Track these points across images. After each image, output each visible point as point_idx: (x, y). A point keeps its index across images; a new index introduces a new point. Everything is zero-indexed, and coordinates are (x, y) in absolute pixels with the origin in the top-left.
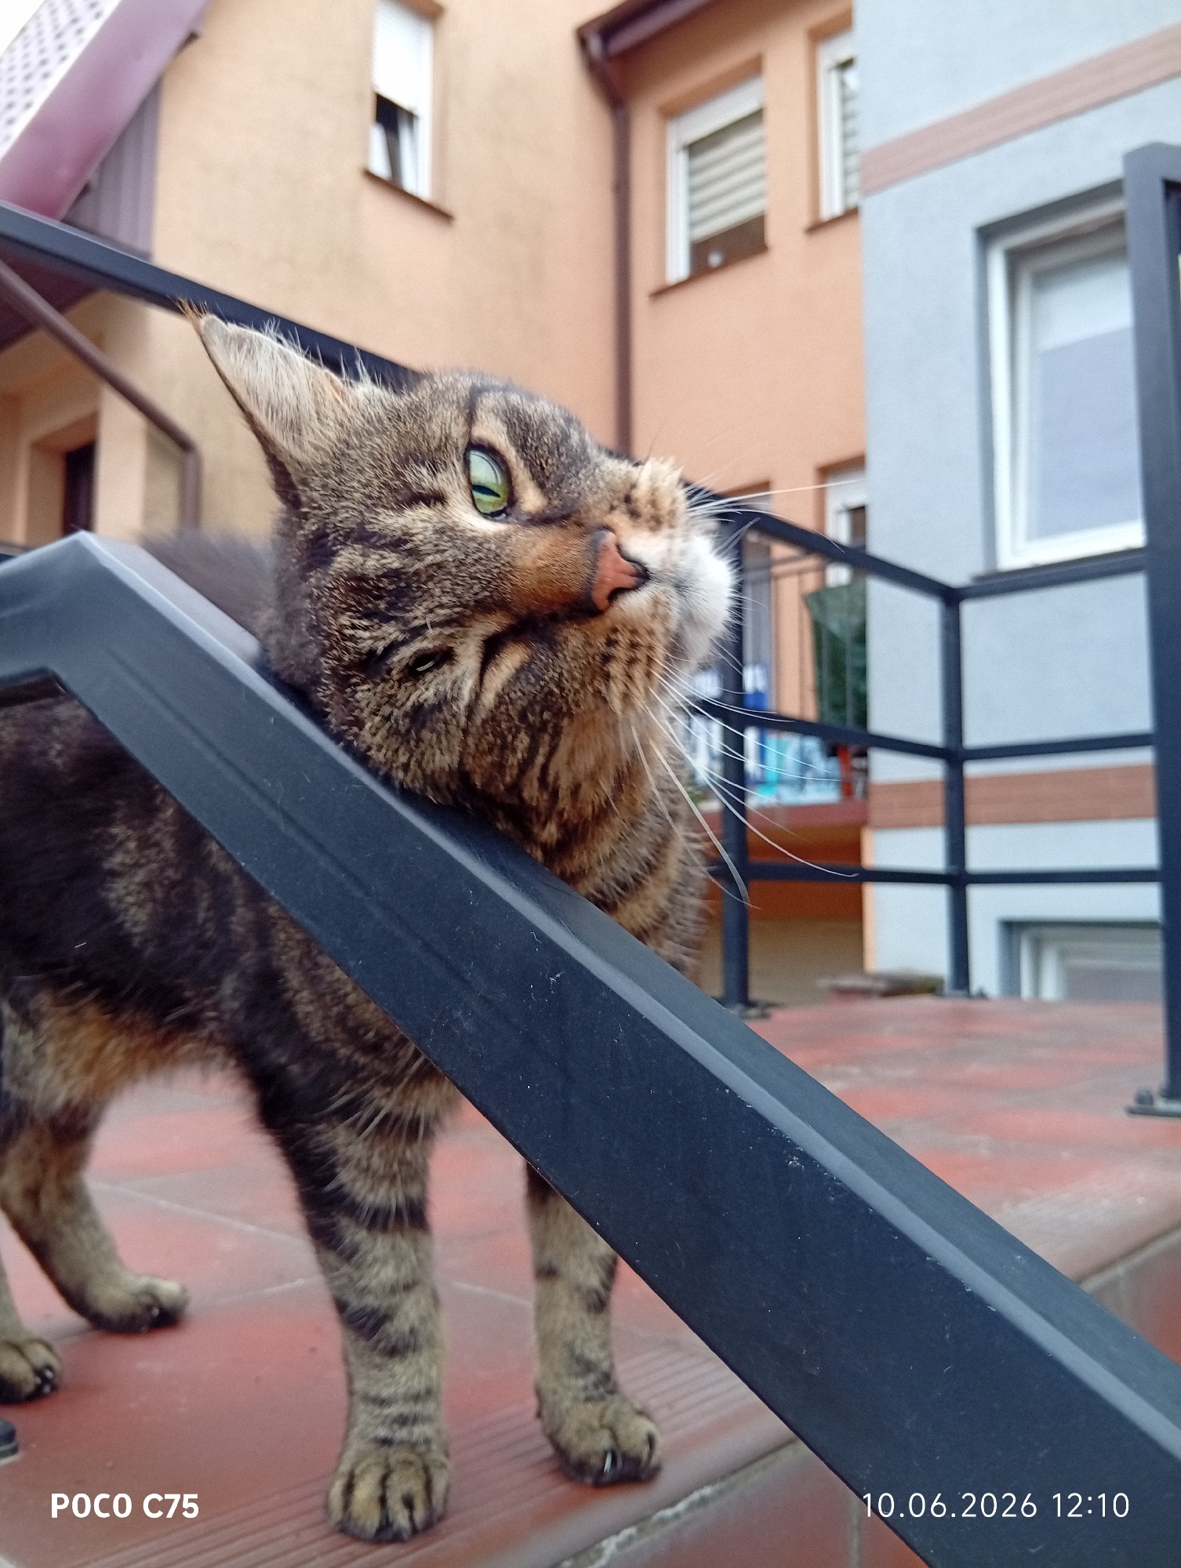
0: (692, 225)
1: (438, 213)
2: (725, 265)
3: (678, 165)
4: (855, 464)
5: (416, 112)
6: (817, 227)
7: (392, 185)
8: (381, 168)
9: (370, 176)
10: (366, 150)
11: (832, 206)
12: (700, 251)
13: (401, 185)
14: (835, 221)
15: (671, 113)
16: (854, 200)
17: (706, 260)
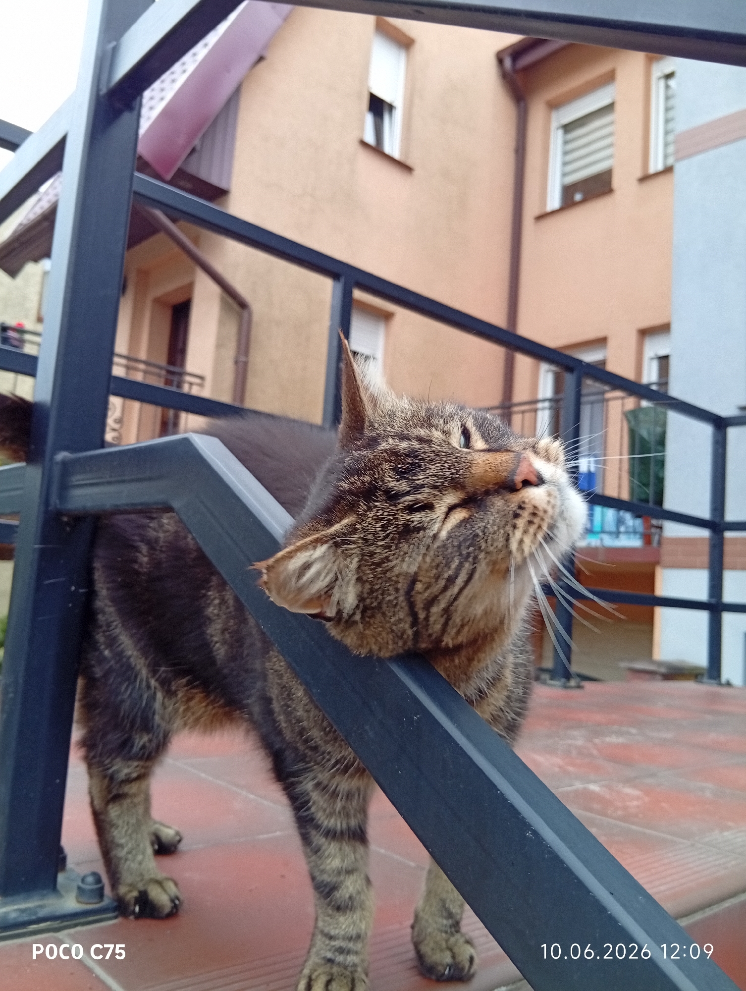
0: (564, 175)
1: (404, 167)
2: (584, 201)
3: (557, 137)
4: (664, 329)
5: (394, 104)
6: (645, 178)
7: (377, 149)
8: (370, 139)
9: (363, 144)
10: (362, 129)
11: (656, 164)
12: (568, 191)
13: (383, 149)
14: (657, 174)
15: (554, 105)
16: (670, 161)
17: (573, 197)
